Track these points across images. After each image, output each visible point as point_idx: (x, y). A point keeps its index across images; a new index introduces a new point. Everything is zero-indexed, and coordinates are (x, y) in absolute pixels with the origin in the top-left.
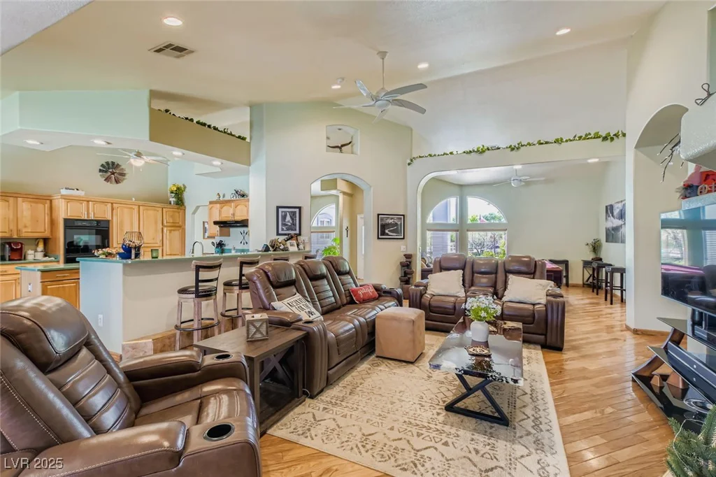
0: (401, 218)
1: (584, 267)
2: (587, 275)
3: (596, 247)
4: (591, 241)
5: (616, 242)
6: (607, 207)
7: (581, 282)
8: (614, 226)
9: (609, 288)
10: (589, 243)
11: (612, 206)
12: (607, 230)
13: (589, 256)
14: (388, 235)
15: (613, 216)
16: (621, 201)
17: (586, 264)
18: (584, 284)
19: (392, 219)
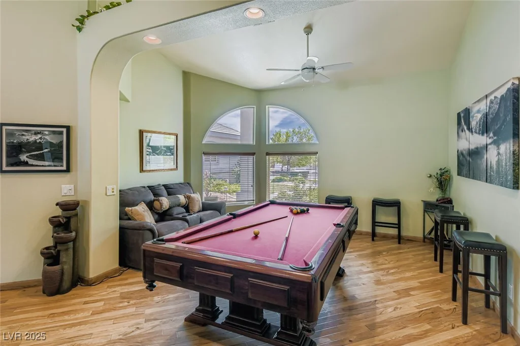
0: (61, 133)
1: (425, 211)
2: (430, 225)
3: (443, 181)
4: (435, 171)
5: (474, 178)
6: (459, 114)
7: (420, 235)
8: (472, 147)
9: (460, 275)
10: (433, 174)
11: (467, 111)
12: (460, 155)
13: (434, 195)
14: (26, 164)
15: (469, 129)
16: (486, 96)
17: (429, 207)
18: (424, 237)
19: (36, 133)
